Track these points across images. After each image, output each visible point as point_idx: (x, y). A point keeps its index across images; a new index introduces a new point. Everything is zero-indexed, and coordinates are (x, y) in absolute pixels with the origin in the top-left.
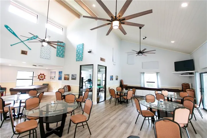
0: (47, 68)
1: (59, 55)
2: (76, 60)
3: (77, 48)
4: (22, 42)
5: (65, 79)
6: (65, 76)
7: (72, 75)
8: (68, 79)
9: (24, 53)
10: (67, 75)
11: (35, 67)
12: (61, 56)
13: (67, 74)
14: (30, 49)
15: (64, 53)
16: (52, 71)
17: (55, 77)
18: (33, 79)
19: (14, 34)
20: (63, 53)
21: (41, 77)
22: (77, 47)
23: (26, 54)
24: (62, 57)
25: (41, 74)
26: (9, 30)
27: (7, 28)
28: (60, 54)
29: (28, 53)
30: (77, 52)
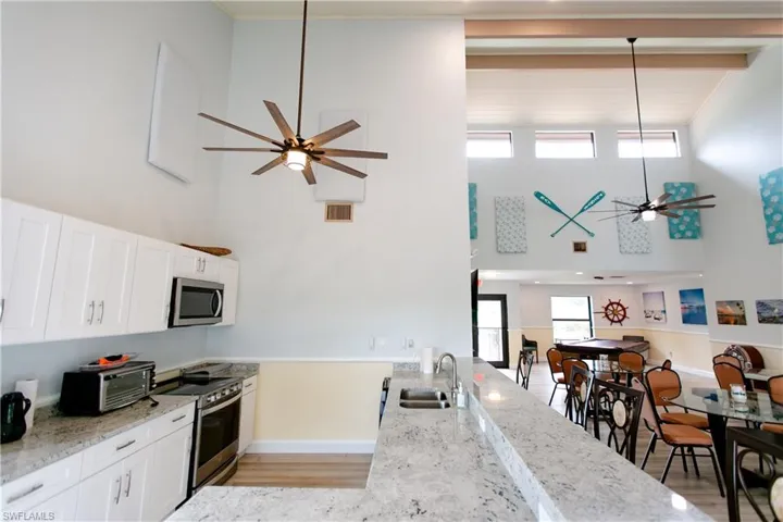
0: (630, 283)
1: (679, 231)
2: (767, 240)
3: (762, 190)
4: (571, 220)
5: (724, 319)
6: (721, 309)
7: (761, 304)
8: (741, 320)
9: (579, 247)
10: (730, 303)
11: (599, 281)
12: (689, 234)
13: (732, 302)
14: (592, 235)
15: (699, 221)
16: (649, 290)
17: (665, 312)
18: (590, 320)
19: (553, 206)
20: (692, 222)
21: (615, 313)
22: (760, 187)
23: (584, 250)
24: (694, 237)
25: (611, 304)
26: (543, 201)
27: (539, 198)
28: (682, 228)
29: (588, 247)
30: (765, 208)
